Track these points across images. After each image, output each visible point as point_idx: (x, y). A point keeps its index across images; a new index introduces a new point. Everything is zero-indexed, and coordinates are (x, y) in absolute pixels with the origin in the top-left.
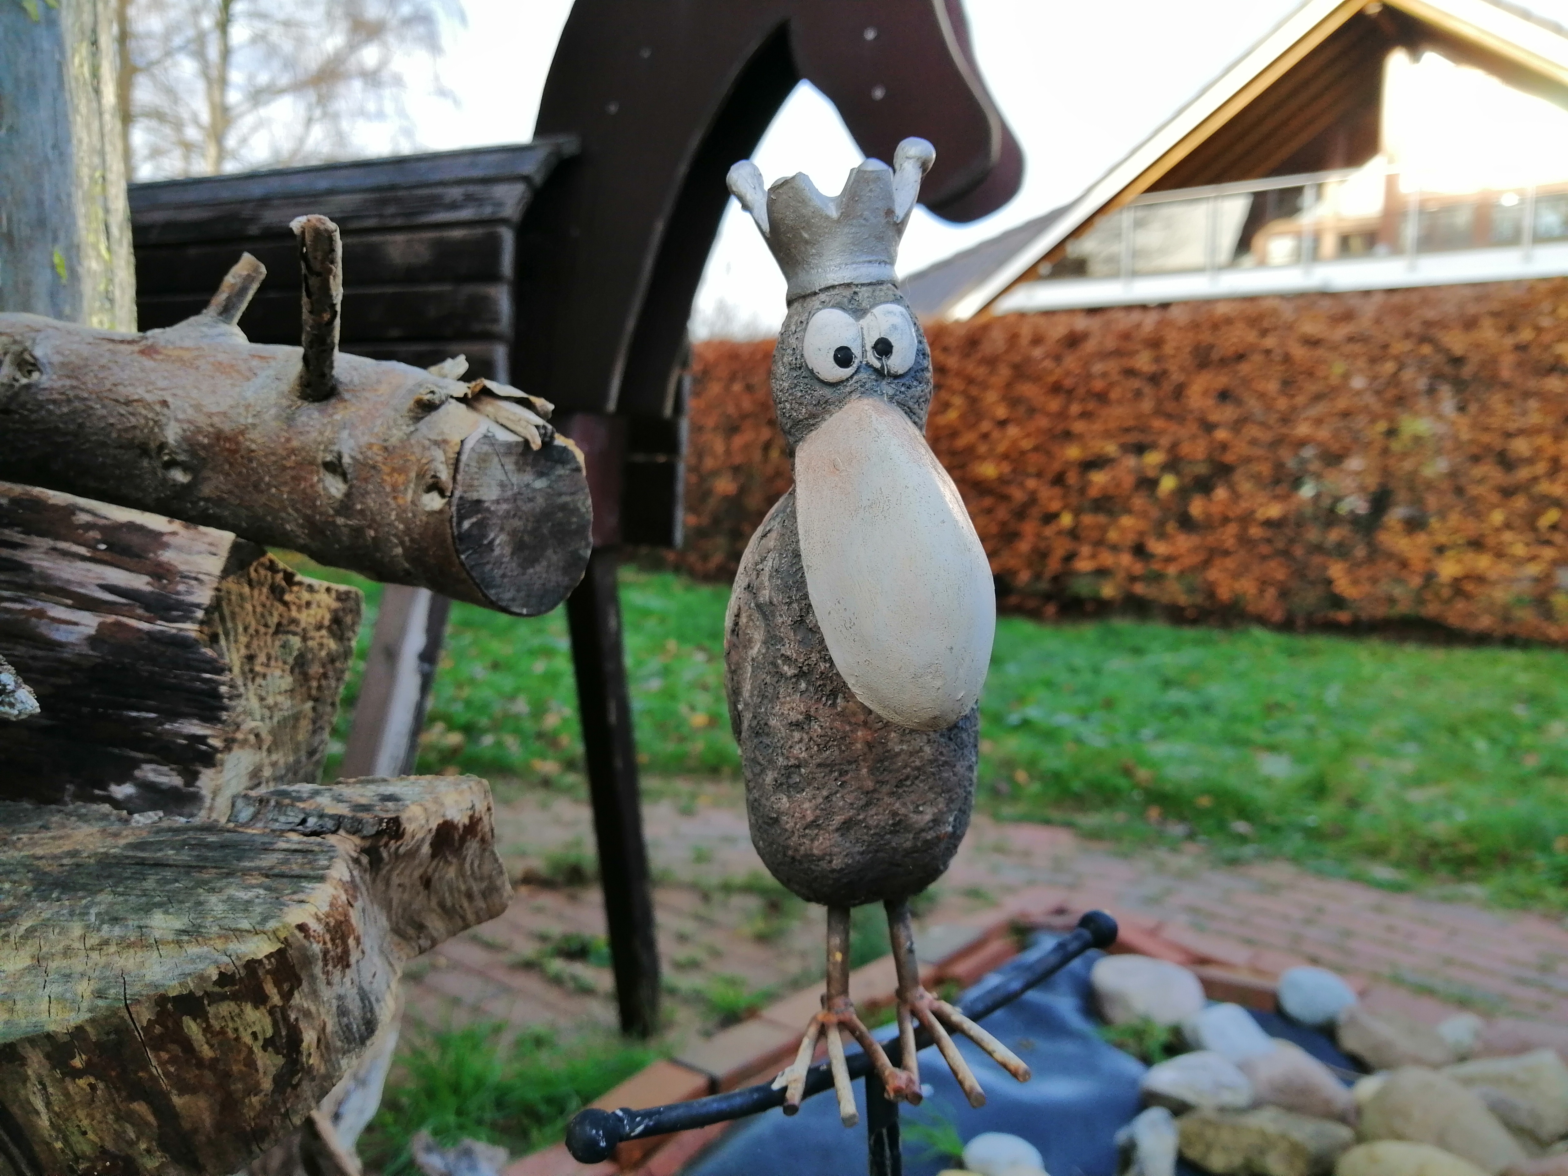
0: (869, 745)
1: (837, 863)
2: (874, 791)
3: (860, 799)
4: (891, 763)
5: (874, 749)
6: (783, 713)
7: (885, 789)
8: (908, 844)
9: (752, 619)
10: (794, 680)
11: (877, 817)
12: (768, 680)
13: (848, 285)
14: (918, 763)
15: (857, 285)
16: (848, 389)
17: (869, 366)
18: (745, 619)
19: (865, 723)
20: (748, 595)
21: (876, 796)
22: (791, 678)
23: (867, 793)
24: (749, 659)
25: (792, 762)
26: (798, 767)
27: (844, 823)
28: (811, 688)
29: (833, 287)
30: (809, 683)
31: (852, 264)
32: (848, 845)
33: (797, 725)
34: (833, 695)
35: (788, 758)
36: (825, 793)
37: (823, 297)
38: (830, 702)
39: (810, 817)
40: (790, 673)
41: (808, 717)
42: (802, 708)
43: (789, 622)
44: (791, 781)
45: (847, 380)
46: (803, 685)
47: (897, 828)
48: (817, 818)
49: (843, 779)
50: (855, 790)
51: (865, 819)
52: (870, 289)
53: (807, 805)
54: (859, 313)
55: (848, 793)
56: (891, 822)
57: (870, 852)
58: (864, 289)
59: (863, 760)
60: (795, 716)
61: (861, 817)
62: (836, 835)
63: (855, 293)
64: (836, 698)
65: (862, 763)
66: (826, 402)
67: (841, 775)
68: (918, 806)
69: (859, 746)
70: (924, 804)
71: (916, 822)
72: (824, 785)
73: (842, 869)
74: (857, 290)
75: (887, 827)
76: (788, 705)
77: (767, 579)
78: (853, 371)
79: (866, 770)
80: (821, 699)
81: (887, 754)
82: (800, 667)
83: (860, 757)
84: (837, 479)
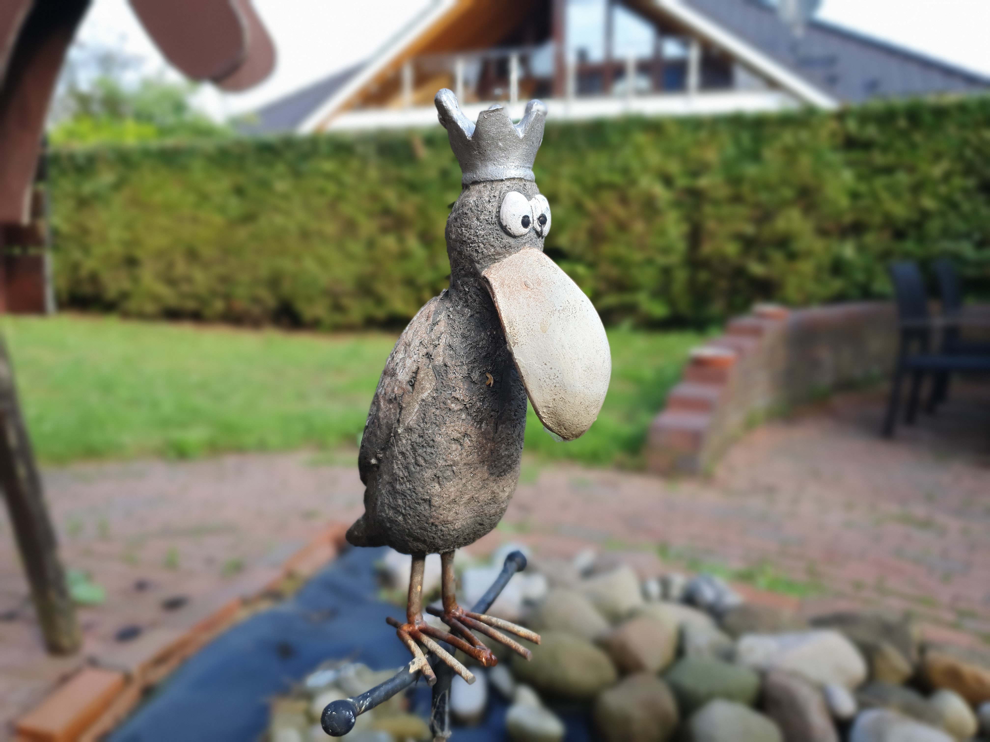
0: (492, 452)
1: (458, 525)
2: (488, 479)
3: (479, 484)
4: (500, 462)
5: (493, 454)
6: (447, 433)
7: (493, 478)
8: (493, 511)
9: (428, 376)
10: (459, 412)
11: (484, 496)
12: (438, 412)
13: (521, 179)
14: (510, 462)
15: (525, 180)
16: (524, 241)
18: (422, 376)
19: (493, 438)
20: (425, 360)
21: (486, 482)
22: (457, 411)
23: (484, 480)
24: (419, 400)
25: (450, 463)
26: (451, 466)
27: (468, 499)
28: (469, 417)
29: (514, 179)
30: (469, 414)
31: (523, 167)
32: (466, 513)
33: (456, 440)
34: (481, 422)
35: (446, 461)
36: (464, 481)
37: (508, 183)
38: (478, 426)
39: (452, 497)
40: (456, 409)
41: (464, 435)
42: (462, 430)
43: (460, 377)
44: (445, 475)
45: (524, 235)
46: (464, 416)
47: (491, 501)
48: (456, 497)
49: (474, 472)
50: (478, 479)
51: (478, 496)
53: (452, 489)
54: (529, 198)
55: (475, 481)
56: (489, 498)
57: (474, 517)
60: (456, 435)
62: (463, 507)
63: (525, 185)
64: (482, 423)
65: (486, 462)
66: (510, 246)
67: (474, 470)
68: (504, 488)
69: (487, 452)
70: (507, 486)
71: (501, 498)
72: (464, 477)
73: (460, 528)
74: (525, 183)
75: (487, 501)
76: (452, 428)
77: (441, 350)
78: (528, 231)
79: (486, 467)
80: (474, 424)
81: (498, 457)
82: (464, 405)
83: (486, 459)
84: (530, 293)
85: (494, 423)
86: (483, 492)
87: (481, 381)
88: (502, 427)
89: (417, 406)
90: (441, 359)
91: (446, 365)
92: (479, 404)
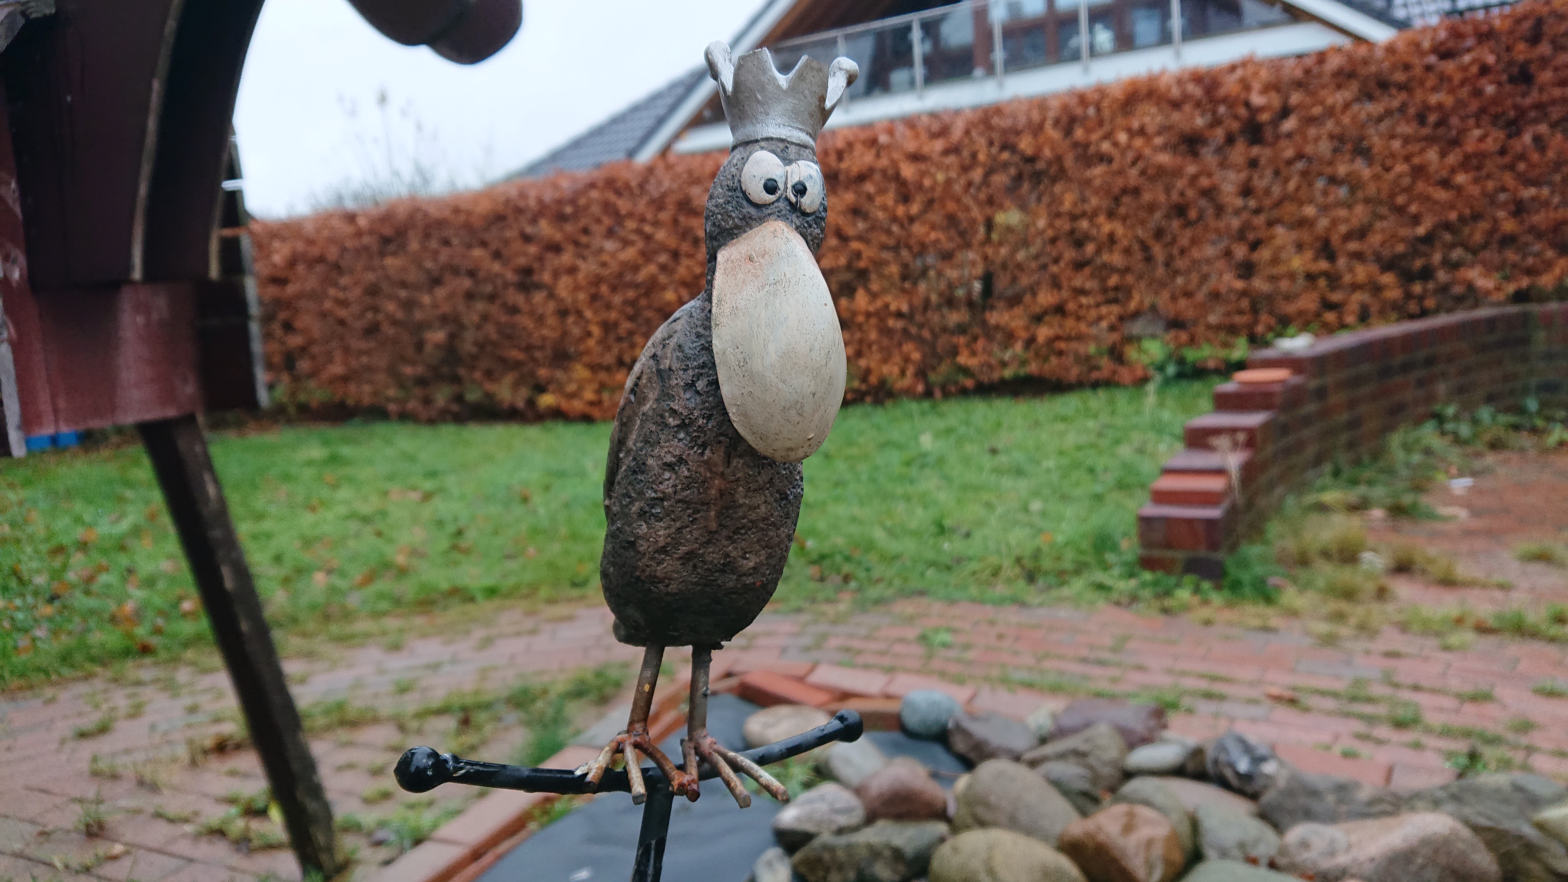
0: (722, 493)
1: (673, 587)
2: (716, 532)
3: (704, 536)
4: (736, 513)
5: (724, 497)
6: (660, 455)
7: (725, 533)
8: (731, 584)
9: (650, 382)
10: (676, 429)
11: (713, 556)
12: (653, 428)
13: (782, 140)
15: (788, 142)
16: (769, 211)
17: (787, 199)
18: (644, 381)
19: (722, 474)
20: (652, 362)
21: (716, 536)
22: (674, 427)
23: (711, 532)
24: (641, 413)
25: (660, 495)
26: (662, 500)
27: (687, 554)
28: (689, 438)
29: (772, 139)
30: (687, 433)
31: (789, 126)
32: (685, 573)
33: (669, 466)
34: (704, 446)
35: (655, 492)
36: (678, 524)
37: (763, 144)
38: (699, 451)
39: (661, 544)
40: (672, 424)
41: (681, 460)
42: (677, 453)
43: (682, 384)
44: (654, 511)
45: (769, 205)
46: (682, 435)
47: (726, 569)
48: (668, 544)
49: (695, 516)
50: (702, 528)
51: (703, 554)
52: (797, 148)
53: (661, 533)
54: (787, 162)
55: (695, 529)
56: (722, 561)
57: (700, 585)
58: (793, 147)
59: (715, 504)
60: (669, 459)
61: (701, 552)
62: (678, 563)
63: (787, 147)
64: (705, 449)
65: (712, 506)
66: (752, 218)
67: (694, 513)
68: (746, 553)
69: (713, 492)
70: (750, 552)
71: (741, 566)
72: (679, 518)
73: (676, 594)
74: (788, 145)
75: (718, 566)
76: (666, 449)
77: (670, 351)
78: (775, 199)
79: (714, 513)
80: (693, 448)
81: (732, 504)
82: (683, 420)
83: (712, 501)
84: (750, 267)
85: (725, 453)
86: (711, 550)
87: (708, 392)
88: (738, 463)
89: (638, 422)
90: (668, 362)
91: (670, 369)
92: (701, 422)
